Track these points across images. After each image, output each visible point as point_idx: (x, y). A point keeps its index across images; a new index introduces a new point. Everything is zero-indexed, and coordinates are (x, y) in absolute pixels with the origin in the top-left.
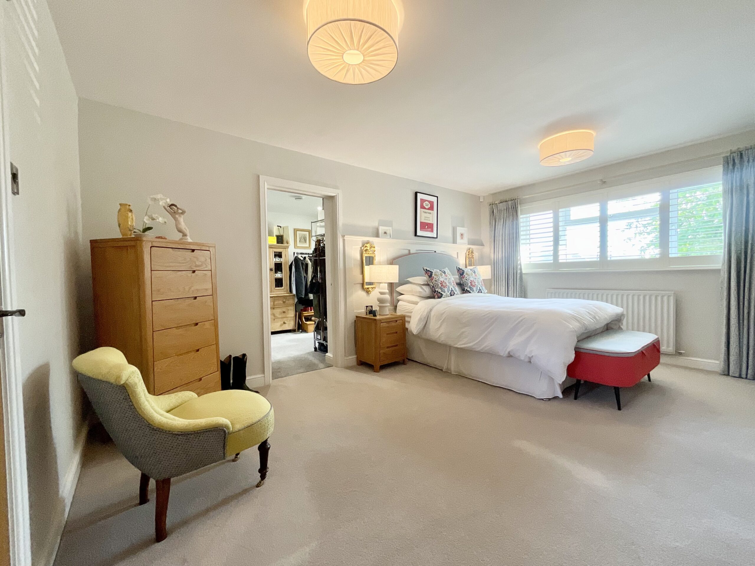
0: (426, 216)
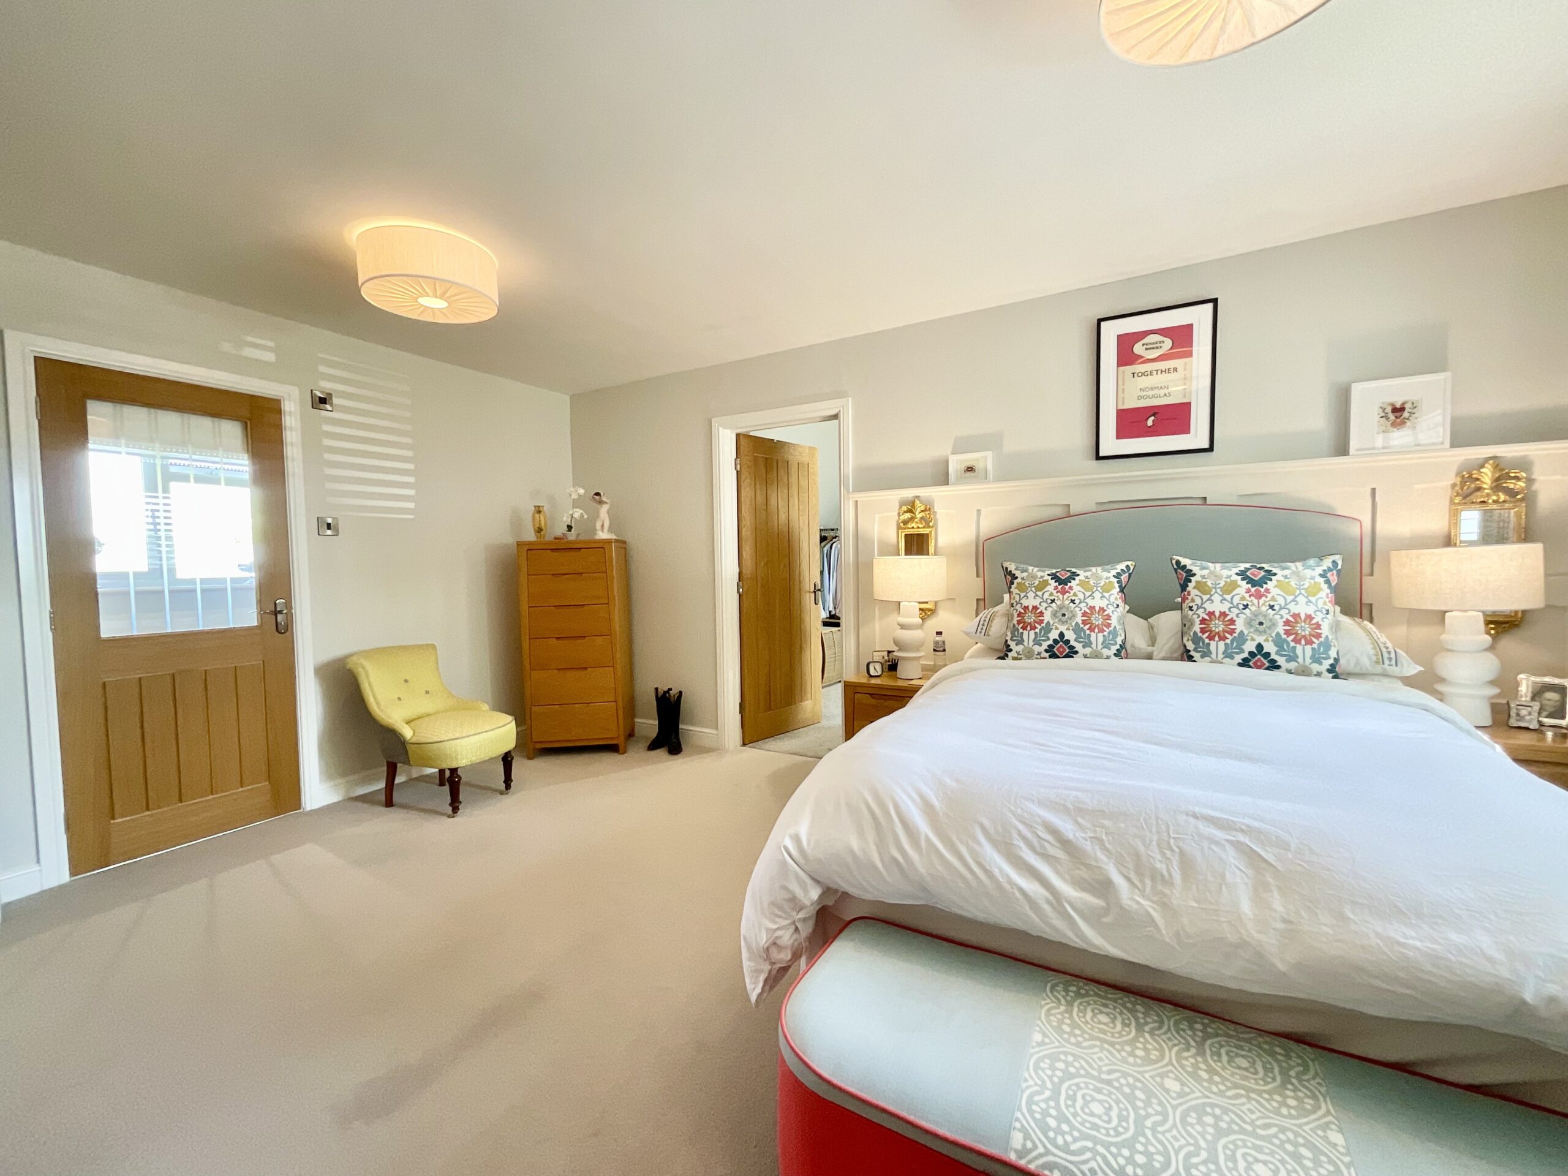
0: (1143, 386)
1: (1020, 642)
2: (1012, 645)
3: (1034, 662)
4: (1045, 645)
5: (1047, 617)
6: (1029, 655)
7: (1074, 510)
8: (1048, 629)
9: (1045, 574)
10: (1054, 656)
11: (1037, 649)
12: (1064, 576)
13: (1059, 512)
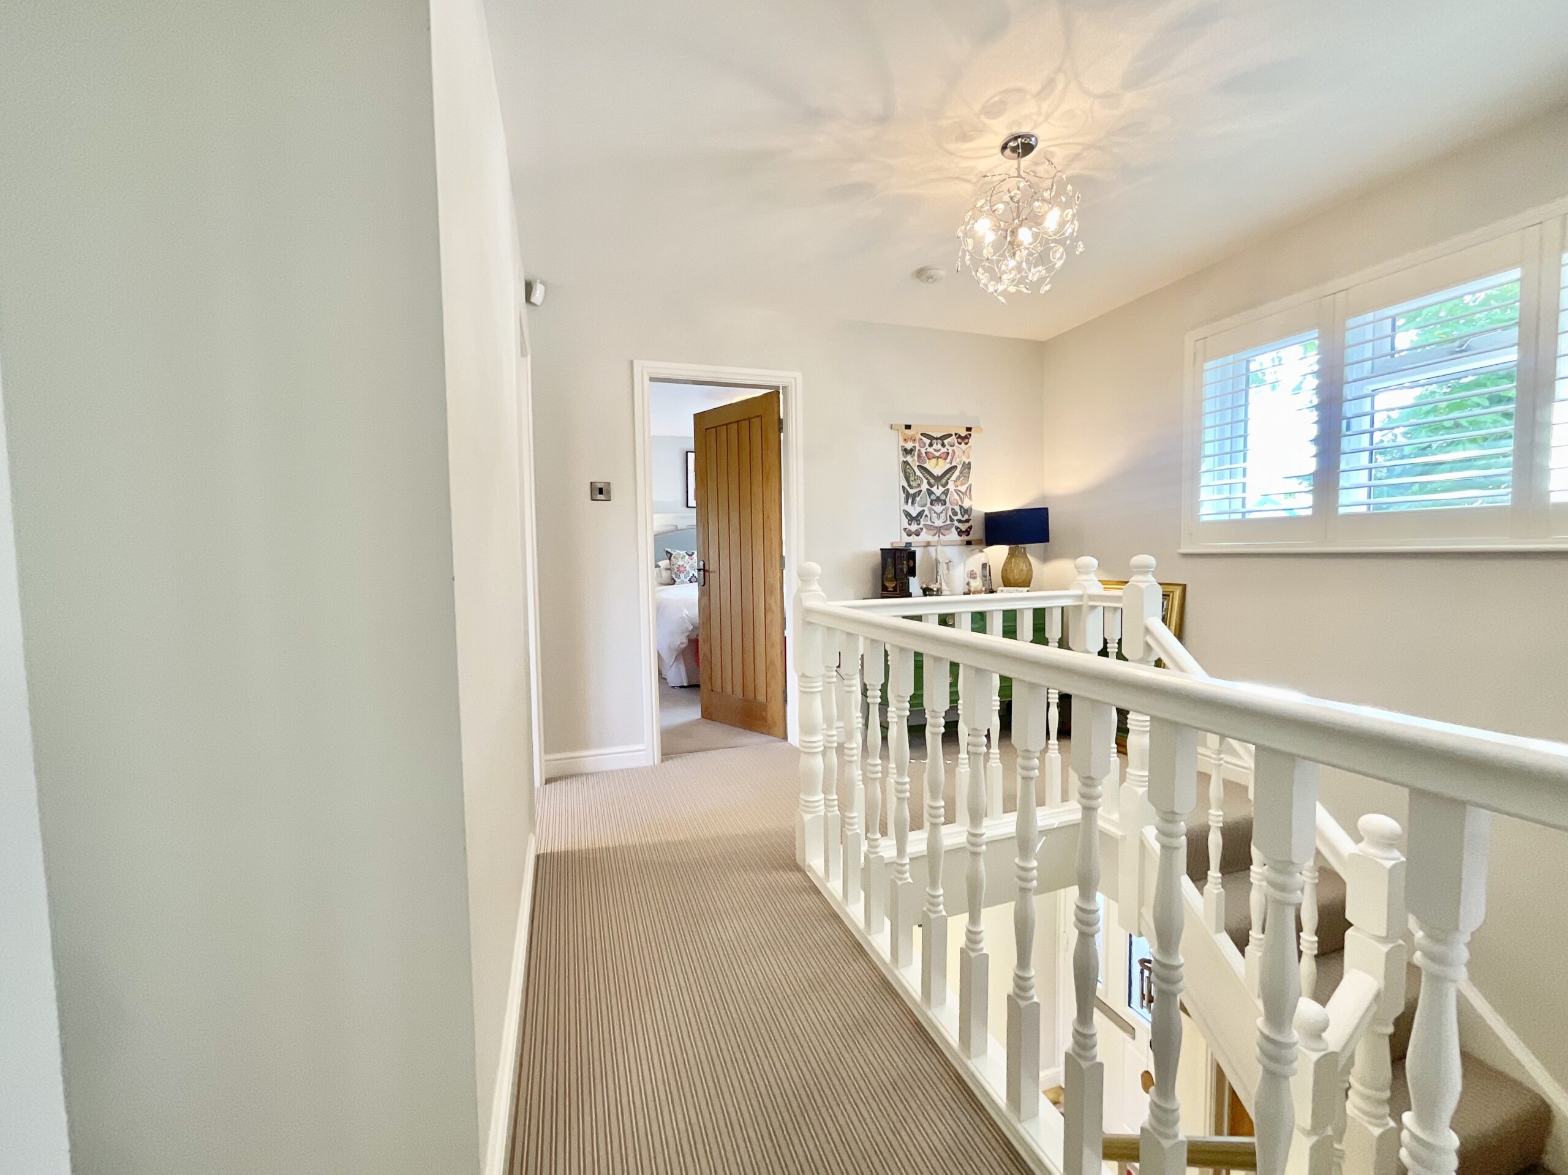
1: (679, 578)
2: (676, 579)
3: (685, 585)
4: (688, 578)
5: (688, 569)
6: (683, 582)
7: (679, 528)
8: (688, 573)
9: (683, 553)
10: (691, 582)
11: (685, 580)
12: (690, 553)
13: (672, 528)
